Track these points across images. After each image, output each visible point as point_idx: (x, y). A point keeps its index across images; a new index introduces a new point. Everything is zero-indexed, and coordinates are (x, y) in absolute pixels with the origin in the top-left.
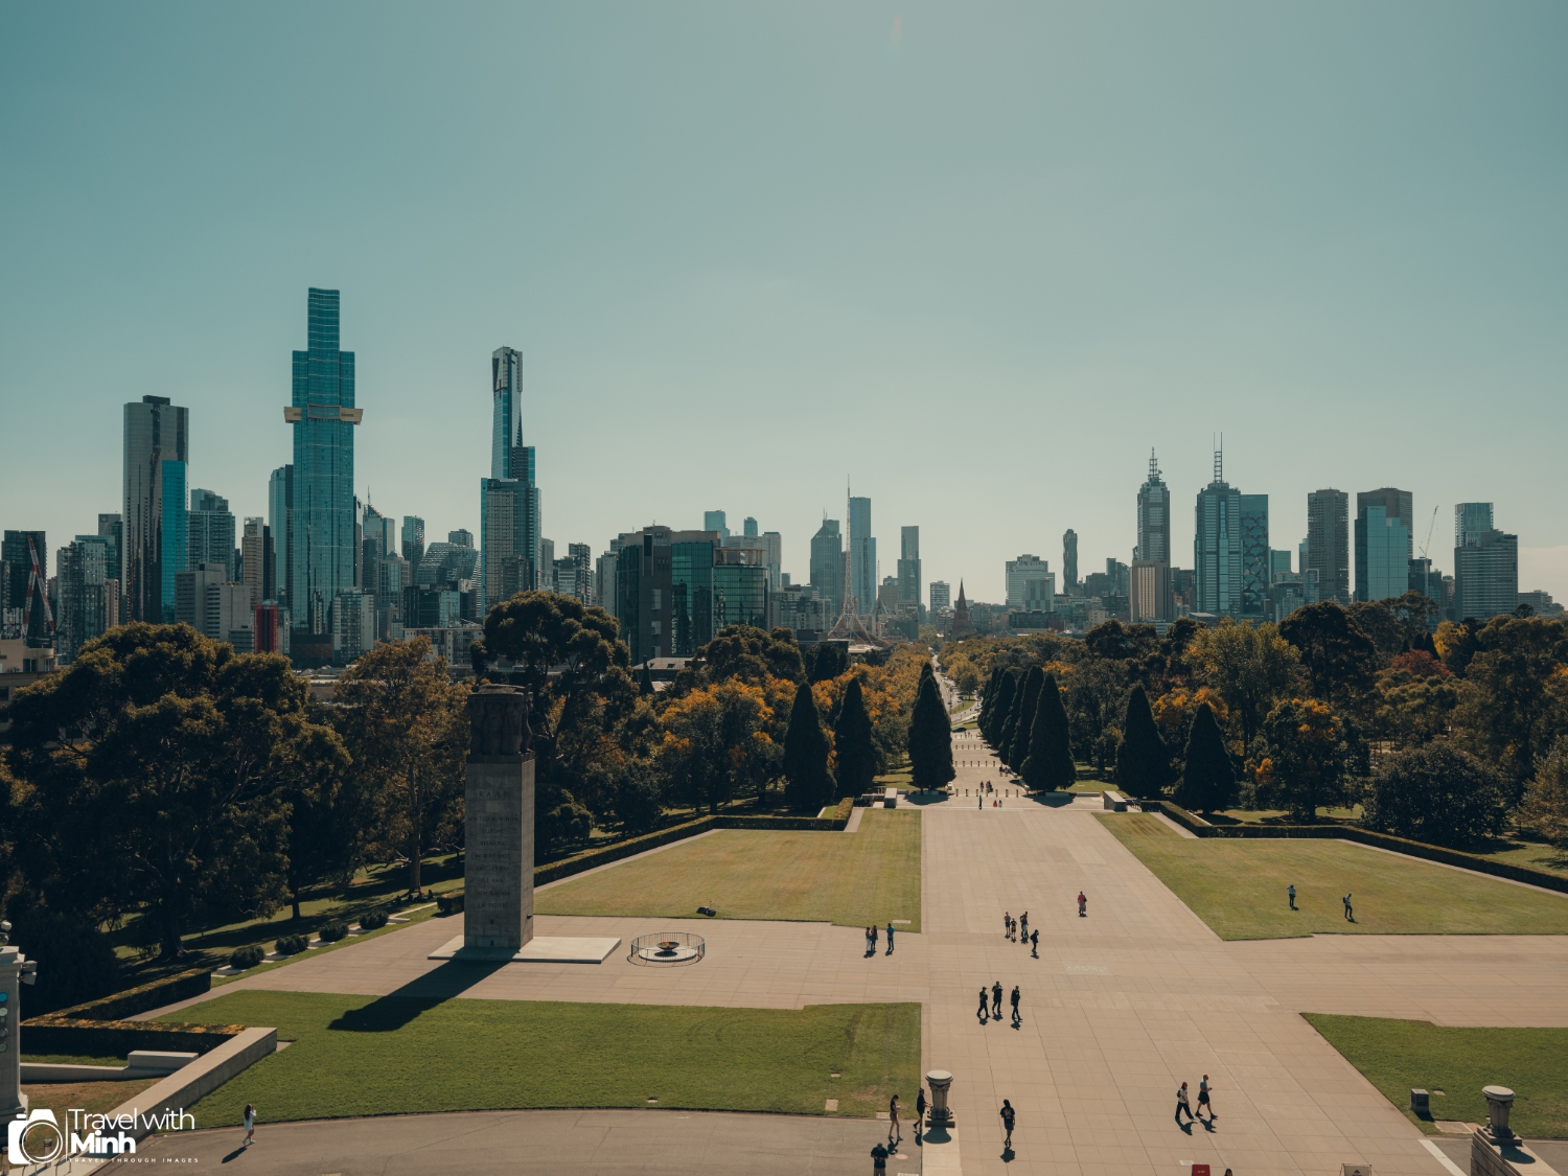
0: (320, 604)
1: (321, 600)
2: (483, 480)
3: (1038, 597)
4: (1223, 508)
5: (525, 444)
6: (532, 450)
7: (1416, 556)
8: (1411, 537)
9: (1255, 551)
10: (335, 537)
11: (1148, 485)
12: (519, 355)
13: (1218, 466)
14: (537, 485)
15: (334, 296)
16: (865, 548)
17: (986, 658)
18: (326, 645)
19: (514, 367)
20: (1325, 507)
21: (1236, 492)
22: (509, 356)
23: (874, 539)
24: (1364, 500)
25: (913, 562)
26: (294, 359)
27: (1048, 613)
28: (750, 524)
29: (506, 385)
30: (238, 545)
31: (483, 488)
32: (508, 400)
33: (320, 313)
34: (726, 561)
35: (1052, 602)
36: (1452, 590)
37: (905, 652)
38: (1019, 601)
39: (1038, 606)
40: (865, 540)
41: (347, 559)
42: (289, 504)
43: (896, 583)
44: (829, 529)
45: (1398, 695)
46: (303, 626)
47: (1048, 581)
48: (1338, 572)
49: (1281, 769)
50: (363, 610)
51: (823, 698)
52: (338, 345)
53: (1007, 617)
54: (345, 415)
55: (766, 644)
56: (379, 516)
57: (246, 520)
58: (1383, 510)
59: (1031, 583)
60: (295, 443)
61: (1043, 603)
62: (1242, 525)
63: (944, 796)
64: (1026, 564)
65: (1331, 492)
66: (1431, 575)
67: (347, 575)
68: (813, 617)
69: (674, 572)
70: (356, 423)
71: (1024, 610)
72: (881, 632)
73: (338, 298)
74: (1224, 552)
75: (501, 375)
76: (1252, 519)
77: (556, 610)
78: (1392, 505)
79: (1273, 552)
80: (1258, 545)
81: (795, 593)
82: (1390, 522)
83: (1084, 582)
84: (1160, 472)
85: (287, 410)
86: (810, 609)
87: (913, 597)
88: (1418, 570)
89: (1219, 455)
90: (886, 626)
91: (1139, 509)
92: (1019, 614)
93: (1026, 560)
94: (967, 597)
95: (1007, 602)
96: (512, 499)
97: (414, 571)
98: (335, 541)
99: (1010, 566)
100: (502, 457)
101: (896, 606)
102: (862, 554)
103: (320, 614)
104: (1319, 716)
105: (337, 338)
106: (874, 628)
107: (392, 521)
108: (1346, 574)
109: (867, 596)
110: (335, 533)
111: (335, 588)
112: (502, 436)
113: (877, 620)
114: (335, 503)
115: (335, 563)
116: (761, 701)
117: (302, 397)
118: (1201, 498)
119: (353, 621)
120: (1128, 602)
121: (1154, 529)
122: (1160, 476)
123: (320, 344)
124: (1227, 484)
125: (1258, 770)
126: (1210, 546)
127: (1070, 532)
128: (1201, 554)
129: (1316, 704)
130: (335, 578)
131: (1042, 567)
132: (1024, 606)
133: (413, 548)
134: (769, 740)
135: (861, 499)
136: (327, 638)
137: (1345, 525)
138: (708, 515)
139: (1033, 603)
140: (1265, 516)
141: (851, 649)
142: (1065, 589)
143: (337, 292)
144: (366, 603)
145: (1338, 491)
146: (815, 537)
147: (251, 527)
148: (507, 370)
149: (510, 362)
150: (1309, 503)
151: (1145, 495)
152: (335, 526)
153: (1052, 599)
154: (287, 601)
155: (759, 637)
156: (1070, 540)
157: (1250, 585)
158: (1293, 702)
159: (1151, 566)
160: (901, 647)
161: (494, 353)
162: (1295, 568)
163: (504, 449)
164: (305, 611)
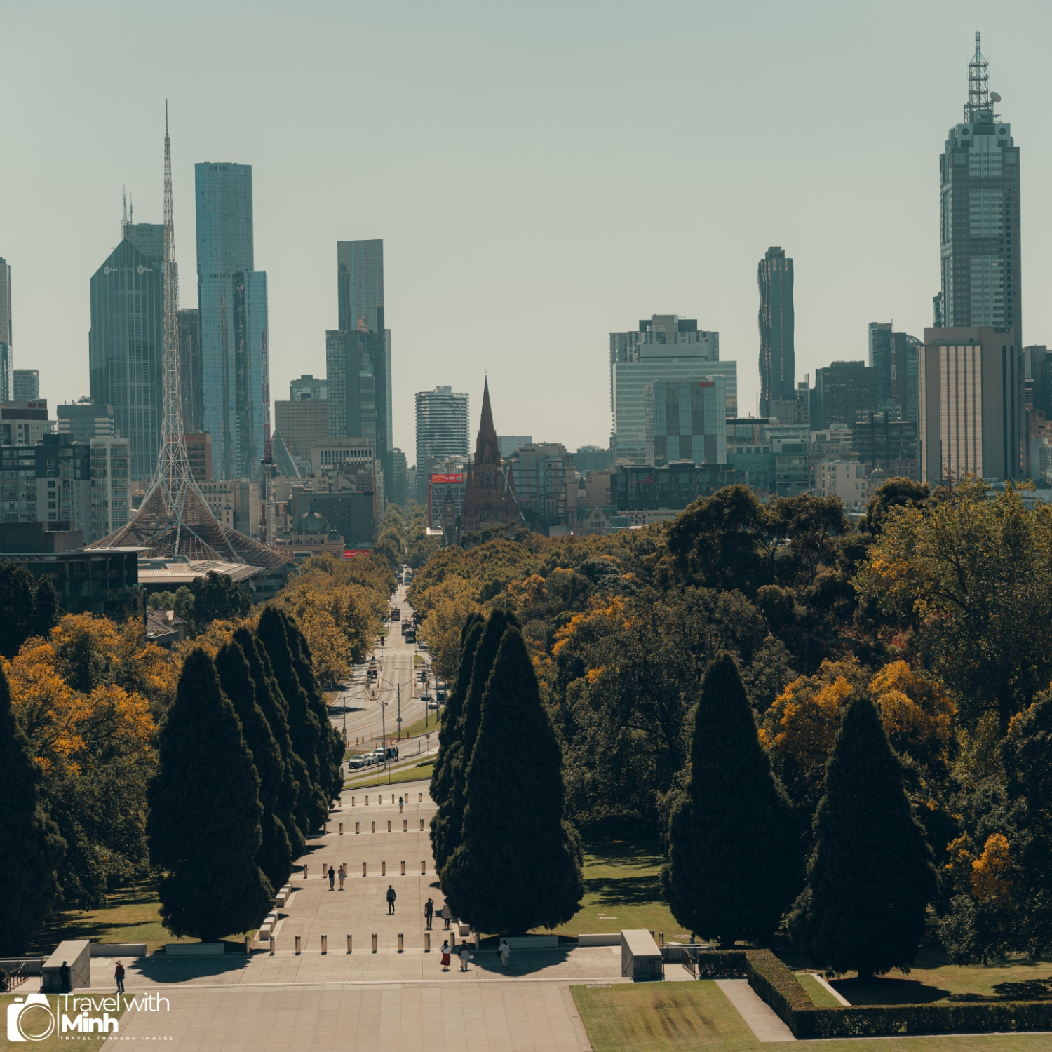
3: (686, 427)
11: (965, 132)
16: (239, 300)
17: (524, 590)
23: (263, 275)
25: (368, 337)
27: (712, 469)
35: (721, 440)
37: (326, 578)
38: (640, 436)
39: (686, 450)
40: (239, 277)
43: (324, 394)
47: (711, 384)
59: (667, 390)
61: (698, 443)
63: (238, 957)
64: (662, 338)
68: (79, 488)
71: (650, 462)
72: (273, 528)
83: (812, 385)
84: (996, 97)
86: (68, 469)
90: (288, 509)
91: (943, 194)
92: (635, 471)
93: (662, 329)
95: (613, 439)
99: (621, 345)
101: (316, 455)
102: (230, 316)
106: (254, 515)
109: (246, 425)
113: (264, 494)
120: (914, 438)
121: (982, 246)
125: (977, 864)
127: (775, 254)
131: (704, 348)
132: (650, 449)
135: (225, 167)
139: (673, 443)
141: (144, 575)
142: (765, 405)
146: (100, 272)
151: (960, 159)
153: (722, 431)
156: (776, 276)
159: (972, 342)
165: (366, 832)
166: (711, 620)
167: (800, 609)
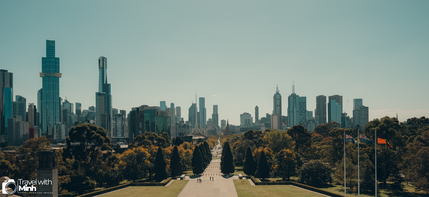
0: (50, 127)
1: (51, 126)
2: (96, 93)
3: (248, 124)
4: (295, 100)
5: (108, 83)
6: (110, 84)
7: (343, 113)
8: (342, 107)
9: (303, 111)
10: (54, 108)
11: (276, 94)
12: (106, 59)
13: (293, 89)
14: (111, 94)
15: (53, 42)
16: (203, 111)
17: (231, 140)
18: (52, 138)
19: (105, 62)
20: (320, 100)
21: (298, 96)
22: (103, 59)
23: (206, 108)
24: (330, 98)
25: (216, 115)
26: (42, 59)
27: (250, 128)
28: (172, 105)
29: (102, 67)
30: (27, 111)
31: (96, 95)
32: (103, 71)
33: (50, 47)
34: (159, 115)
35: (251, 125)
36: (352, 121)
37: (211, 138)
38: (243, 124)
40: (203, 109)
41: (58, 115)
42: (42, 99)
43: (212, 120)
44: (194, 106)
45: (320, 148)
46: (46, 133)
47: (250, 119)
48: (324, 117)
49: (280, 168)
50: (62, 128)
51: (169, 151)
52: (55, 56)
53: (239, 129)
54: (57, 75)
55: (156, 137)
56: (69, 103)
57: (29, 104)
58: (335, 101)
59: (246, 120)
60: (43, 83)
61: (249, 125)
62: (299, 105)
63: (200, 176)
65: (322, 96)
66: (347, 117)
67: (58, 119)
68: (187, 129)
69: (145, 118)
70: (60, 77)
71: (244, 127)
73: (55, 43)
74: (295, 112)
75: (101, 64)
76: (302, 103)
77: (89, 128)
78: (337, 99)
79: (308, 112)
80: (304, 110)
81: (183, 123)
82: (336, 104)
83: (260, 119)
84: (279, 91)
85: (40, 73)
86: (186, 127)
87: (216, 124)
88: (344, 116)
89: (293, 86)
90: (208, 132)
91: (274, 101)
93: (245, 114)
94: (229, 124)
95: (240, 125)
96: (104, 98)
97: (78, 118)
98: (54, 109)
99: (241, 115)
100: (101, 86)
101: (211, 126)
102: (202, 112)
103: (50, 129)
104: (289, 154)
105: (54, 54)
106: (205, 132)
107: (73, 104)
108: (326, 117)
109: (204, 123)
110: (54, 107)
111: (54, 122)
112: (101, 81)
113: (206, 130)
114: (54, 99)
115: (54, 116)
116: (147, 152)
117: (45, 70)
118: (289, 98)
119: (59, 131)
120: (271, 125)
121: (278, 106)
122: (279, 92)
123: (50, 55)
124: (296, 94)
125: (274, 168)
126: (291, 110)
127: (257, 106)
128: (289, 112)
129: (289, 151)
130: (54, 120)
131: (249, 116)
132: (244, 126)
133: (78, 111)
134: (149, 162)
135: (202, 98)
136: (52, 136)
137: (326, 104)
138: (161, 102)
139: (246, 125)
140: (305, 102)
141: (193, 138)
142: (256, 122)
143: (54, 41)
144: (63, 127)
145: (324, 96)
146: (190, 108)
147: (31, 106)
148: (103, 63)
149: (103, 60)
150: (317, 99)
151: (275, 97)
152: (54, 105)
153: (251, 124)
154: (41, 126)
155: (154, 135)
156: (257, 109)
157: (302, 120)
158: (284, 150)
159: (276, 115)
160: (210, 137)
161: (99, 58)
162: (314, 116)
163: (102, 84)
164: (46, 129)
165: (214, 164)
166: (248, 143)
167: (257, 142)
